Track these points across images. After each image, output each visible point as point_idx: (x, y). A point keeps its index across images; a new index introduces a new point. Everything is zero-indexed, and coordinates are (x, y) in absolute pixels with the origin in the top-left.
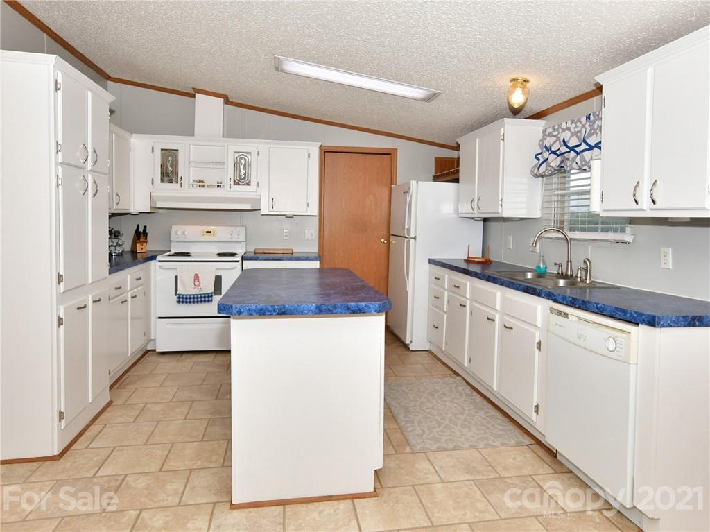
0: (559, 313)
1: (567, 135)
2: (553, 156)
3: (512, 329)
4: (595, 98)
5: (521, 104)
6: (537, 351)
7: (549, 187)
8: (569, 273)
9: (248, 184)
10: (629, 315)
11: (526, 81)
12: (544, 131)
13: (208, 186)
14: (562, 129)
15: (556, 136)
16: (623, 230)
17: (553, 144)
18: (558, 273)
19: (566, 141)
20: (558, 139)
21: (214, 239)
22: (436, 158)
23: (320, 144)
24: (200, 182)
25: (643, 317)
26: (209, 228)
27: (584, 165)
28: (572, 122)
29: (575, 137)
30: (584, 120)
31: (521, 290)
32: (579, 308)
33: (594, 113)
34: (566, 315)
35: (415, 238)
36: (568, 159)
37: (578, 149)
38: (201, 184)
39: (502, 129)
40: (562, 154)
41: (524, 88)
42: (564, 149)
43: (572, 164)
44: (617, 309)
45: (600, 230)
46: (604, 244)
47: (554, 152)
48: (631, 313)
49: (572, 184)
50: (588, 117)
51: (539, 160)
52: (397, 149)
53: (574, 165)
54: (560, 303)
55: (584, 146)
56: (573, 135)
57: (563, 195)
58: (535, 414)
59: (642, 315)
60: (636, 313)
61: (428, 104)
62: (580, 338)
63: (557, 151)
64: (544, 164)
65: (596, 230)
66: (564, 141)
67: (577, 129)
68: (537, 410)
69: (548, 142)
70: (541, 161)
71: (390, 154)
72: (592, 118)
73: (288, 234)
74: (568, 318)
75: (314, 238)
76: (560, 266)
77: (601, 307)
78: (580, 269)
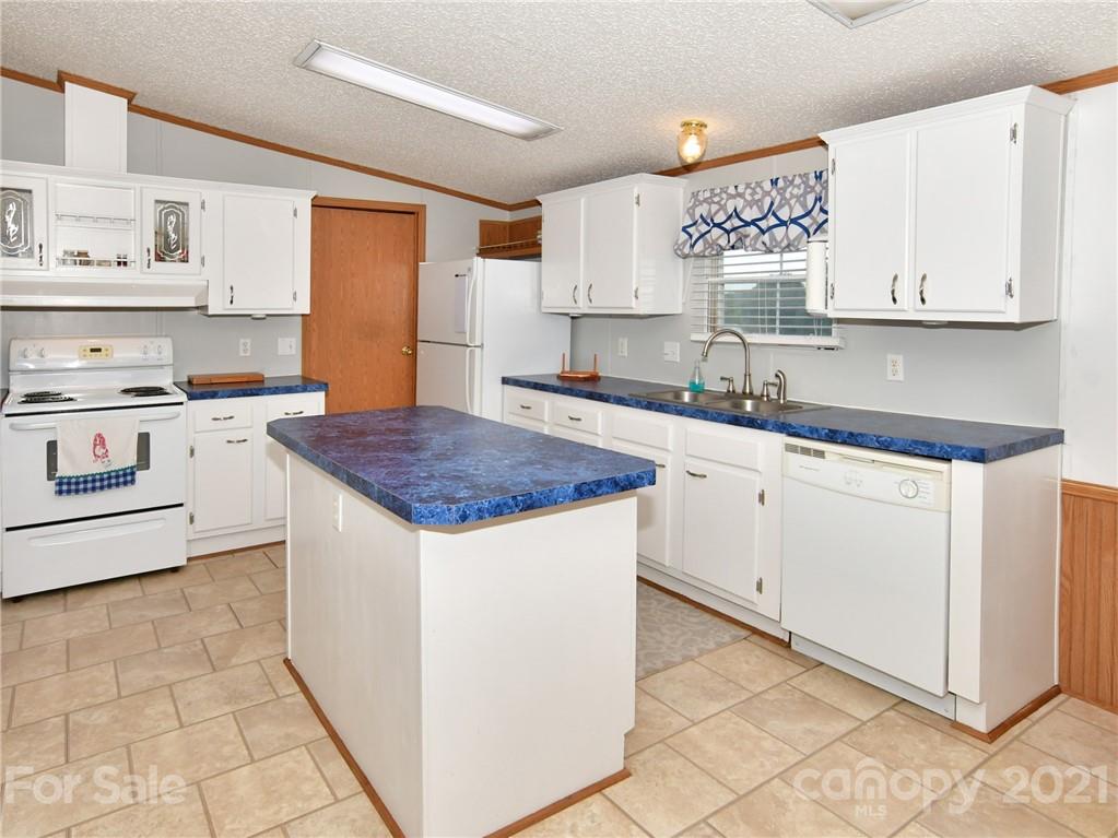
0: (806, 451)
1: (740, 203)
2: (716, 232)
3: (705, 476)
4: (774, 157)
5: (697, 157)
6: (758, 505)
7: (698, 271)
8: (748, 391)
9: (185, 260)
10: (938, 449)
11: (703, 125)
12: (695, 195)
13: (100, 263)
14: (728, 194)
15: (718, 203)
16: (828, 333)
17: (716, 213)
18: (729, 391)
19: (738, 210)
20: (723, 208)
21: (110, 362)
22: (481, 221)
23: (314, 194)
24: (79, 254)
25: (964, 451)
26: (95, 343)
27: (775, 247)
28: (748, 186)
29: (755, 207)
30: (767, 186)
31: (723, 422)
32: (844, 443)
33: (785, 178)
34: (820, 454)
35: (481, 346)
36: (746, 236)
37: (763, 224)
38: (83, 259)
39: (634, 190)
40: (734, 229)
41: (699, 134)
42: (737, 223)
43: (756, 243)
44: (916, 442)
45: (778, 331)
46: (794, 351)
47: (719, 226)
48: (942, 447)
49: (726, 270)
50: (774, 182)
51: (691, 236)
52: (425, 206)
53: (759, 245)
54: (805, 437)
55: (773, 221)
56: (750, 204)
57: (716, 284)
58: (756, 593)
59: (961, 448)
60: (949, 446)
61: (525, 142)
62: (849, 483)
63: (723, 223)
64: (701, 241)
65: (773, 331)
66: (735, 210)
67: (757, 197)
68: (759, 587)
69: (702, 210)
70: (694, 239)
71: (414, 214)
72: (781, 183)
73: (248, 347)
74: (824, 457)
75: (294, 352)
76: (730, 380)
77: (886, 441)
78: (767, 384)
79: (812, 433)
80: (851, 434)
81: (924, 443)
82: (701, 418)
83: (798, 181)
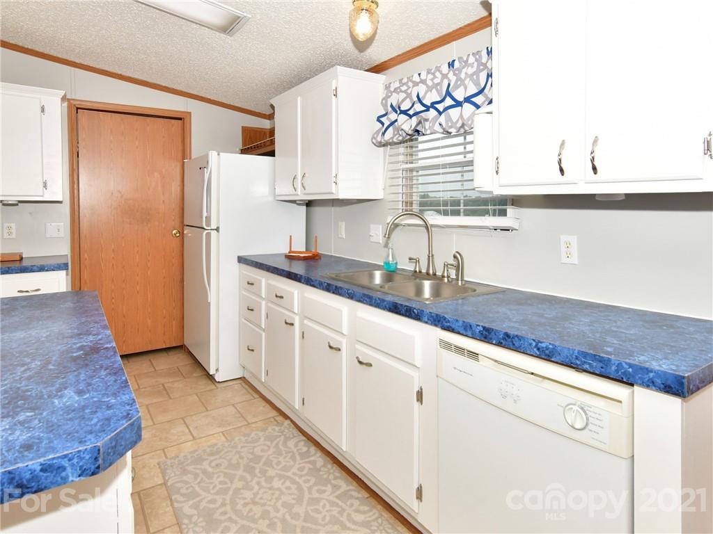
0: (460, 350)
1: (422, 89)
2: (403, 117)
3: (371, 365)
4: (454, 42)
5: (369, 36)
6: (416, 404)
7: (393, 159)
10: (613, 368)
11: (374, 3)
12: (387, 87)
14: (413, 82)
15: (405, 92)
16: (503, 213)
17: (403, 101)
19: (420, 97)
20: (409, 96)
22: (243, 127)
25: (651, 375)
27: (451, 127)
28: (429, 72)
29: (434, 90)
30: (445, 69)
32: (499, 344)
33: (460, 59)
34: (474, 355)
35: (217, 229)
36: (426, 120)
37: (440, 107)
39: (334, 82)
40: (416, 114)
42: (418, 107)
43: (434, 125)
44: (585, 355)
45: (462, 214)
47: (405, 112)
48: (620, 365)
49: (421, 155)
50: (451, 65)
51: (383, 124)
52: (191, 113)
53: (437, 128)
54: (458, 333)
55: (449, 102)
56: (430, 89)
57: (411, 170)
58: (416, 502)
59: (648, 371)
60: (631, 366)
61: (230, 40)
62: (505, 397)
63: (409, 110)
64: (391, 128)
65: (457, 213)
66: (418, 96)
67: (436, 81)
68: (419, 496)
69: (394, 100)
70: (385, 126)
71: (180, 119)
72: (457, 64)
73: (13, 231)
74: (477, 360)
75: (62, 234)
76: (417, 261)
77: (547, 348)
78: (446, 266)
79: (465, 329)
80: (507, 335)
81: (595, 358)
82: (366, 303)
83: (472, 60)
